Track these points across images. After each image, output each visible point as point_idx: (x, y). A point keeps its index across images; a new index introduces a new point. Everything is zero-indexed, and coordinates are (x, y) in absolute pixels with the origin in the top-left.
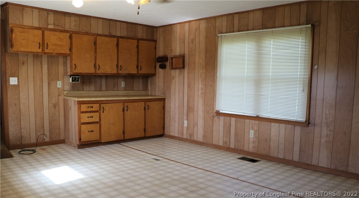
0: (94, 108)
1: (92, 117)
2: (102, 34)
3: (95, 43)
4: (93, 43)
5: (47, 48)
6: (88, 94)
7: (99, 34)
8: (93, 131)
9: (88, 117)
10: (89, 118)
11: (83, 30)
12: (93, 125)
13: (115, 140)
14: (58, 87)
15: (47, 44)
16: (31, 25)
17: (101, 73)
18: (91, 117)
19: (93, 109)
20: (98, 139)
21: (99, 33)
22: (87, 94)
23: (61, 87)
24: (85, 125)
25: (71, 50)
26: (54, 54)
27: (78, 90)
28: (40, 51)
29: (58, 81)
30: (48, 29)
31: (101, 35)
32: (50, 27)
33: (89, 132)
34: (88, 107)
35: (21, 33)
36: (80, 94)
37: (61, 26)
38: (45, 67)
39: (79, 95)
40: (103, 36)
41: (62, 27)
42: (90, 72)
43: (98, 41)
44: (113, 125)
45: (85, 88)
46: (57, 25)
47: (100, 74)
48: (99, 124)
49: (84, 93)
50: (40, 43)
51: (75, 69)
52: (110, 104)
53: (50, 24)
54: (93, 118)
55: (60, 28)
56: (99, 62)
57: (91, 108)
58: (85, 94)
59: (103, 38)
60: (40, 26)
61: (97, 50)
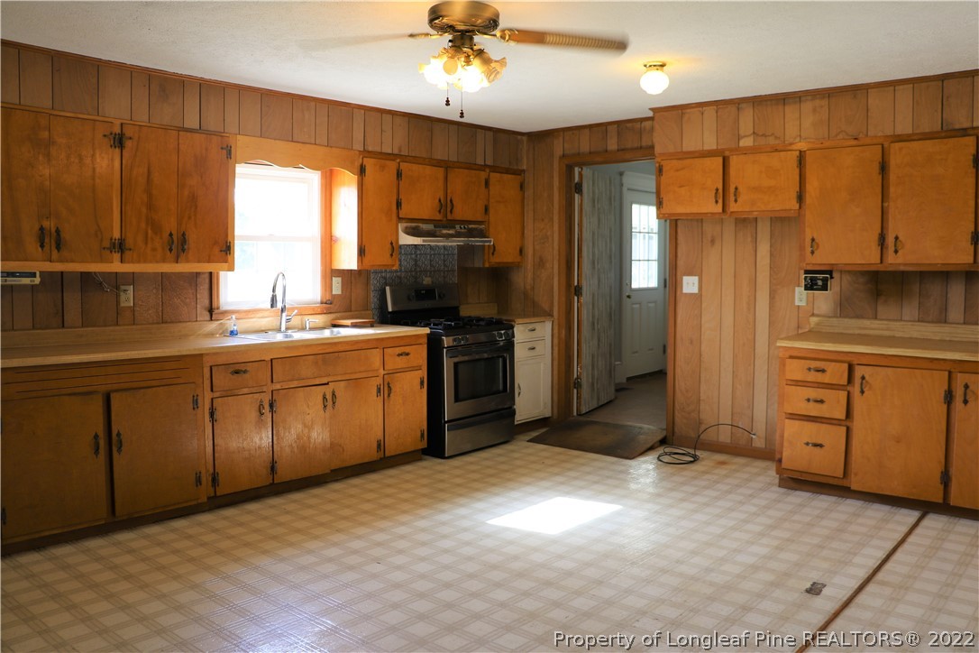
0: (828, 373)
1: (822, 402)
2: (910, 132)
3: (884, 168)
4: (876, 167)
5: (736, 201)
6: (888, 329)
7: (899, 135)
8: (821, 446)
9: (808, 400)
10: (812, 404)
11: (842, 131)
12: (824, 426)
13: (905, 496)
14: (797, 304)
15: (736, 188)
16: (699, 148)
17: (905, 265)
18: (816, 401)
19: (826, 378)
20: (840, 473)
21: (899, 131)
22: (882, 330)
23: (803, 304)
24: (797, 422)
25: (800, 198)
26: (756, 213)
27: (858, 317)
28: (719, 208)
29: (797, 288)
30: (739, 151)
31: (909, 135)
32: (743, 143)
33: (807, 444)
34: (809, 369)
35: (677, 170)
36: (860, 328)
37: (773, 134)
38: (764, 249)
39: (857, 332)
40: (915, 137)
41: (776, 138)
42: (863, 262)
43: (894, 161)
44: (898, 442)
45: (882, 309)
46: (762, 135)
47: (902, 268)
48: (845, 428)
49: (873, 326)
50: (717, 190)
51: (813, 252)
52: (889, 371)
53: (745, 136)
54: (824, 406)
55: (772, 141)
56: (895, 228)
57: (820, 374)
58: (879, 329)
59: (915, 145)
60: (719, 148)
61: (892, 190)
